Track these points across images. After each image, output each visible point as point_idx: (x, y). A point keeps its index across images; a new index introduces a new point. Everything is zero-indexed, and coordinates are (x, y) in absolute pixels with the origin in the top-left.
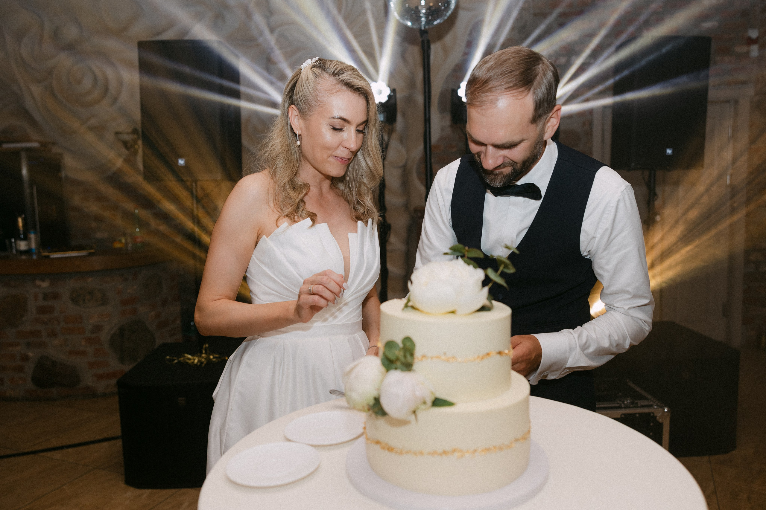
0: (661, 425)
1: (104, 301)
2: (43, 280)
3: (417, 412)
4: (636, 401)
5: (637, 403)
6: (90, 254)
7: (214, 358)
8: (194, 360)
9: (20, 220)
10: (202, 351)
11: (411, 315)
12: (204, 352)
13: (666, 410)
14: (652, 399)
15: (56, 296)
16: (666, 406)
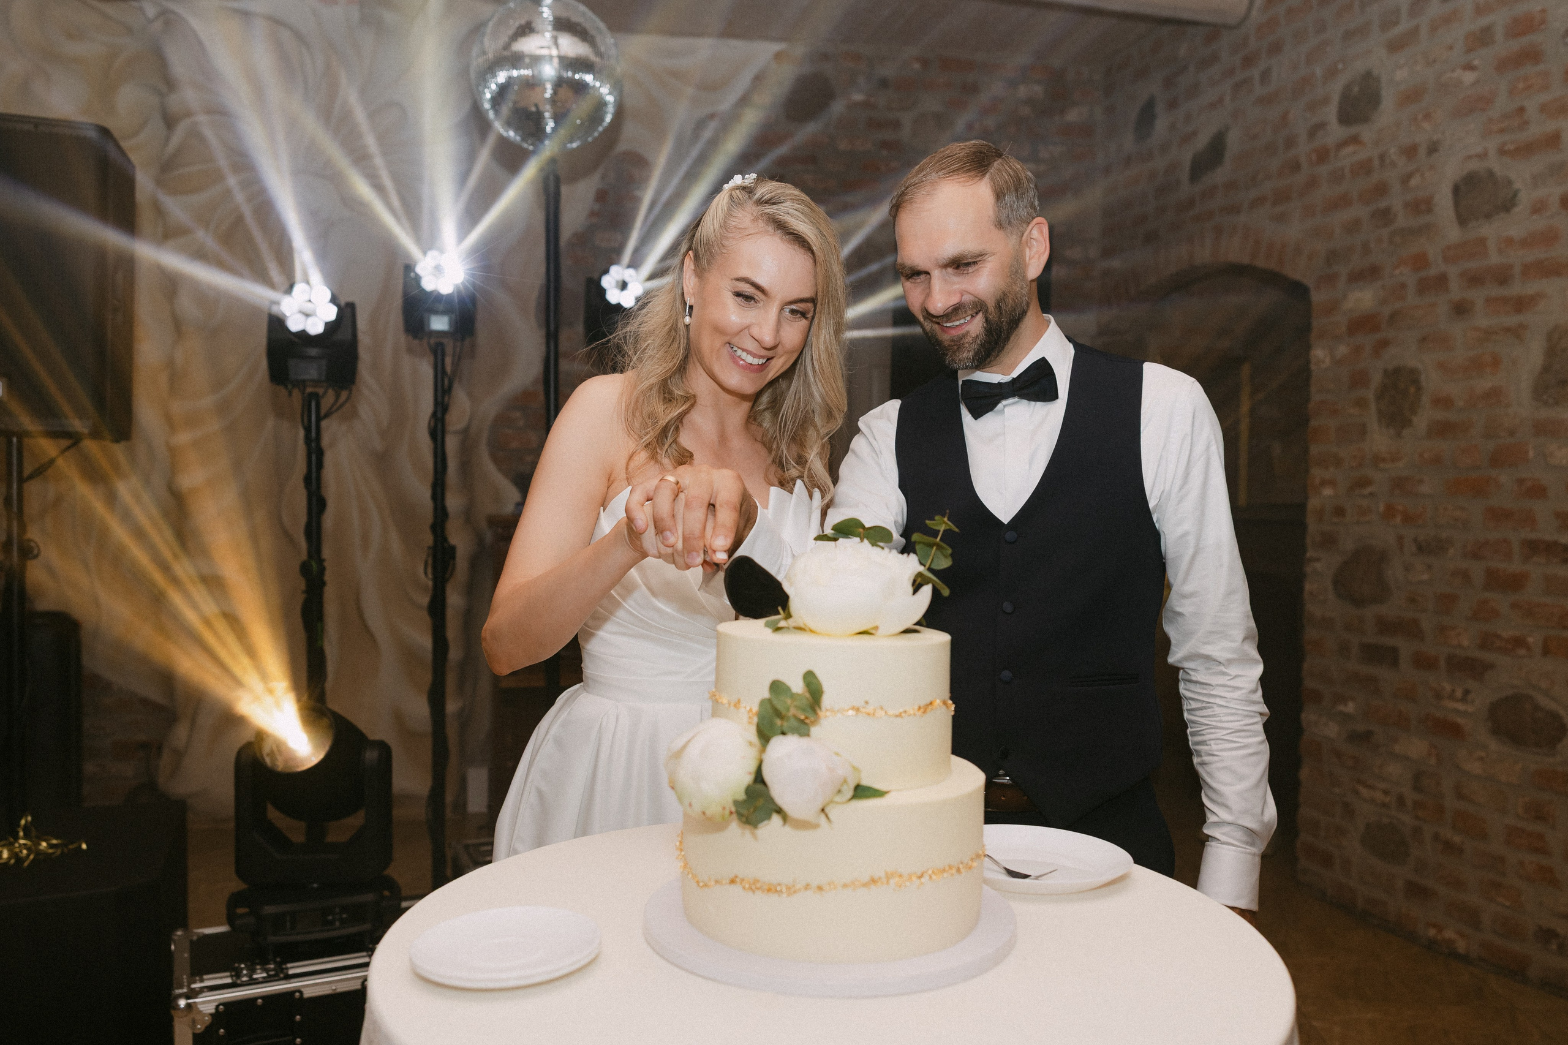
7: (51, 846)
12: (21, 834)
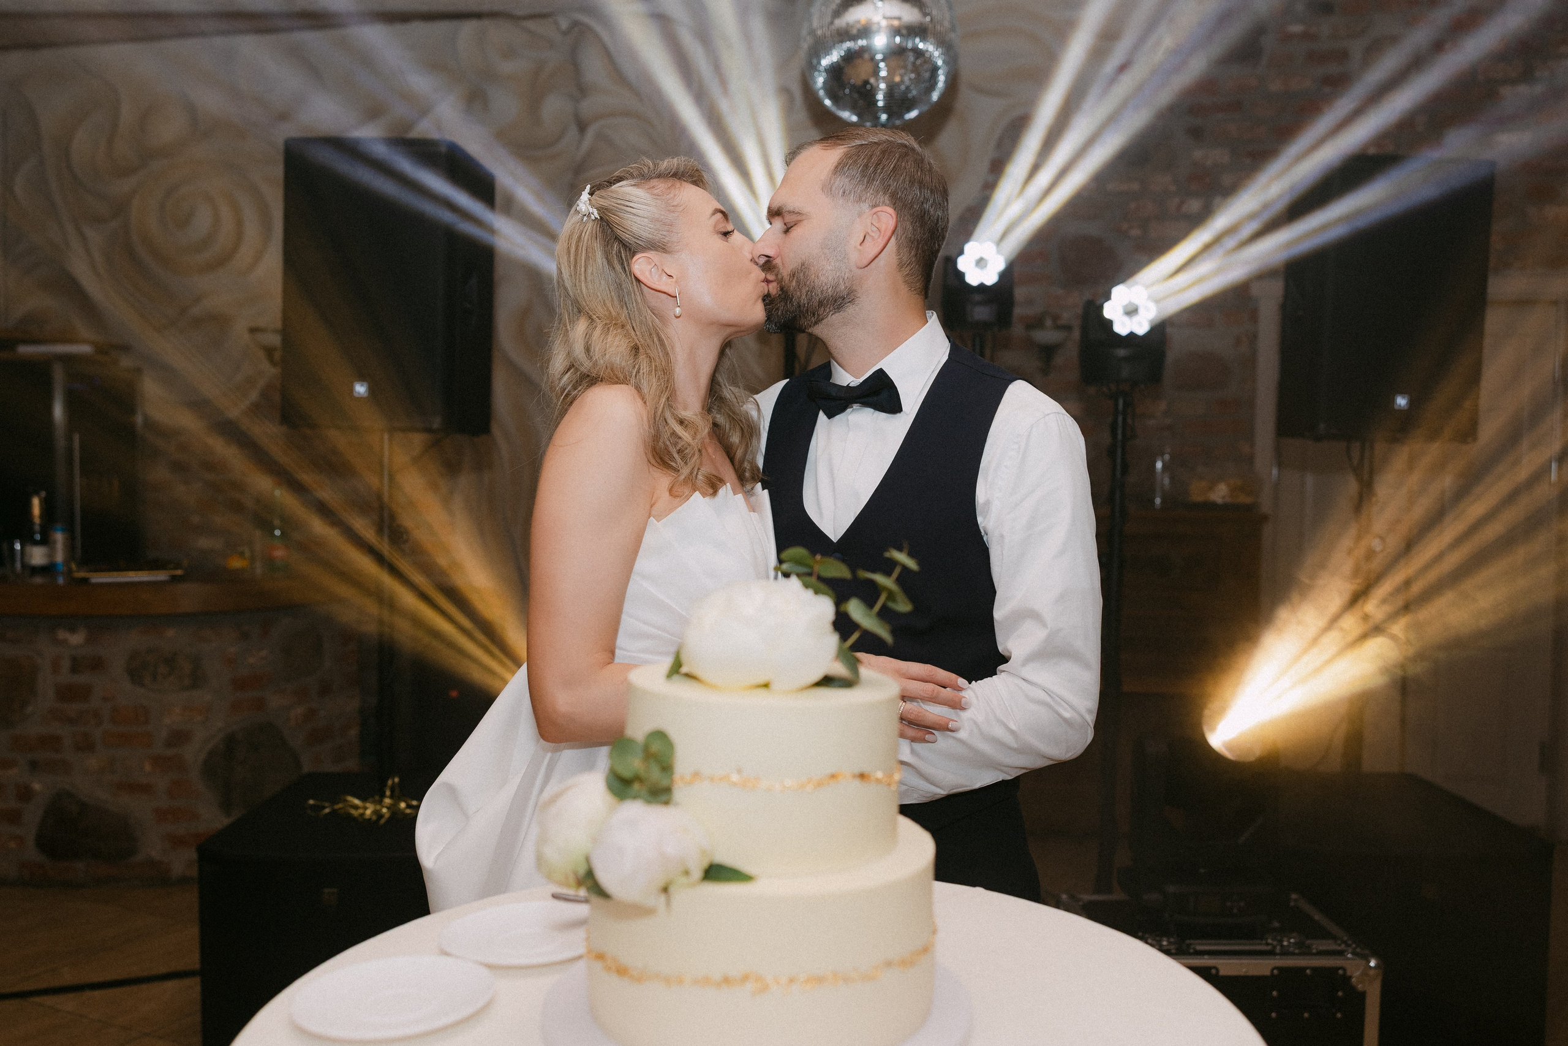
0: (1362, 996)
1: (197, 680)
2: (72, 630)
3: (672, 889)
4: (1308, 942)
5: (1309, 947)
6: (174, 579)
8: (366, 808)
9: (36, 502)
10: (385, 792)
11: (681, 690)
13: (1372, 964)
14: (1345, 938)
15: (97, 665)
16: (1375, 954)
